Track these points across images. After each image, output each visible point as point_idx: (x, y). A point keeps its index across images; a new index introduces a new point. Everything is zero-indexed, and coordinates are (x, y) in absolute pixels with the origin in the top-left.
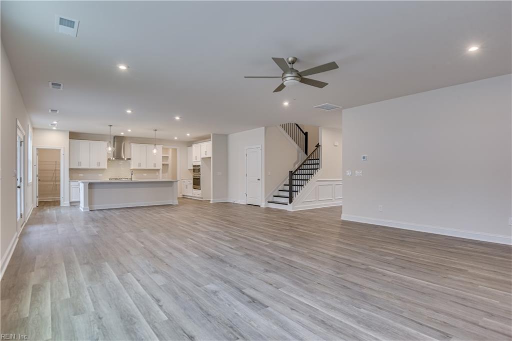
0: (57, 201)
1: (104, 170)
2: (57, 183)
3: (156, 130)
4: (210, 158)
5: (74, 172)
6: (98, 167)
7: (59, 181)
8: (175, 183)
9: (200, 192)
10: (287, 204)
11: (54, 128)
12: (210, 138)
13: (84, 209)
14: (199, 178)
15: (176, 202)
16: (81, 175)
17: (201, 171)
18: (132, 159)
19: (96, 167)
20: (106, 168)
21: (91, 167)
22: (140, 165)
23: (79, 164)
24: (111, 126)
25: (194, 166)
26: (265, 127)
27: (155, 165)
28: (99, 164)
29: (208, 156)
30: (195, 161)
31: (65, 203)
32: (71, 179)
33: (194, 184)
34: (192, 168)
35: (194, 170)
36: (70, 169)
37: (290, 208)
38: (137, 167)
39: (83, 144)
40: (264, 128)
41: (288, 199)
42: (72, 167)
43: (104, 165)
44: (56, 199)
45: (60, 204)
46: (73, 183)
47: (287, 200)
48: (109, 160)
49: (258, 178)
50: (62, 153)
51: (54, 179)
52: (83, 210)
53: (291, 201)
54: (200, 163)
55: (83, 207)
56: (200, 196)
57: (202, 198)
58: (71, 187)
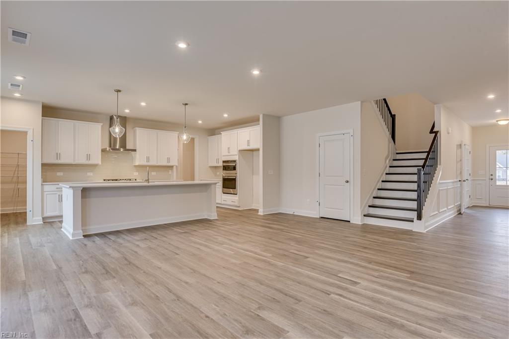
0: (20, 213)
1: (95, 166)
2: (20, 186)
3: (186, 104)
4: (258, 150)
5: (50, 170)
6: (87, 162)
7: (25, 182)
8: (213, 186)
9: (237, 198)
10: (413, 221)
11: (17, 95)
12: (258, 120)
13: (73, 235)
14: (235, 180)
15: (214, 216)
16: (60, 174)
17: (238, 168)
18: (138, 149)
19: (83, 161)
20: (100, 163)
21: (77, 162)
22: (148, 159)
23: (58, 156)
24: (118, 91)
25: (224, 162)
26: (362, 102)
27: (169, 160)
28: (88, 157)
29: (252, 147)
30: (228, 154)
31: (34, 219)
32: (45, 180)
33: (223, 187)
34: (221, 164)
35: (225, 168)
36: (43, 165)
37: (417, 227)
38: (145, 163)
39: (64, 126)
40: (360, 102)
41: (416, 212)
42: (46, 161)
43: (97, 159)
44: (19, 209)
45: (25, 220)
46: (48, 187)
47: (414, 215)
48: (103, 151)
49: (345, 180)
50: (29, 137)
51: (15, 180)
52: (71, 238)
53: (419, 217)
54: (236, 158)
55: (71, 231)
56: (236, 204)
57: (239, 207)
58: (45, 193)
